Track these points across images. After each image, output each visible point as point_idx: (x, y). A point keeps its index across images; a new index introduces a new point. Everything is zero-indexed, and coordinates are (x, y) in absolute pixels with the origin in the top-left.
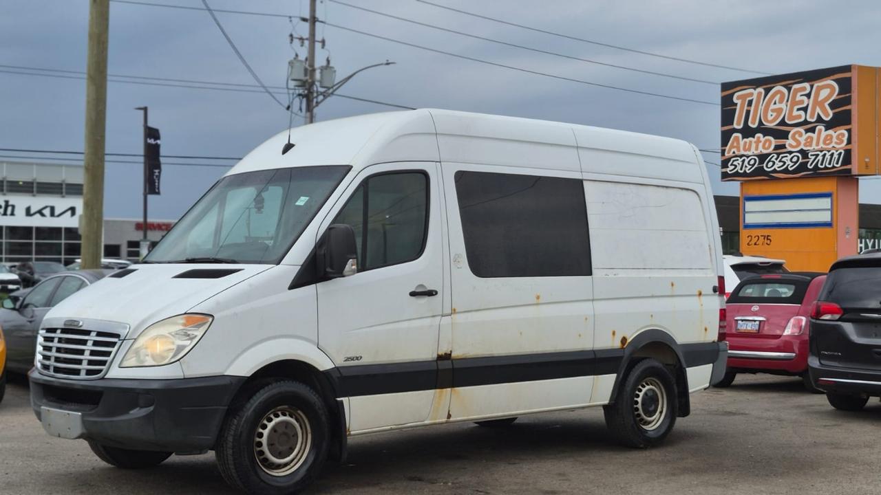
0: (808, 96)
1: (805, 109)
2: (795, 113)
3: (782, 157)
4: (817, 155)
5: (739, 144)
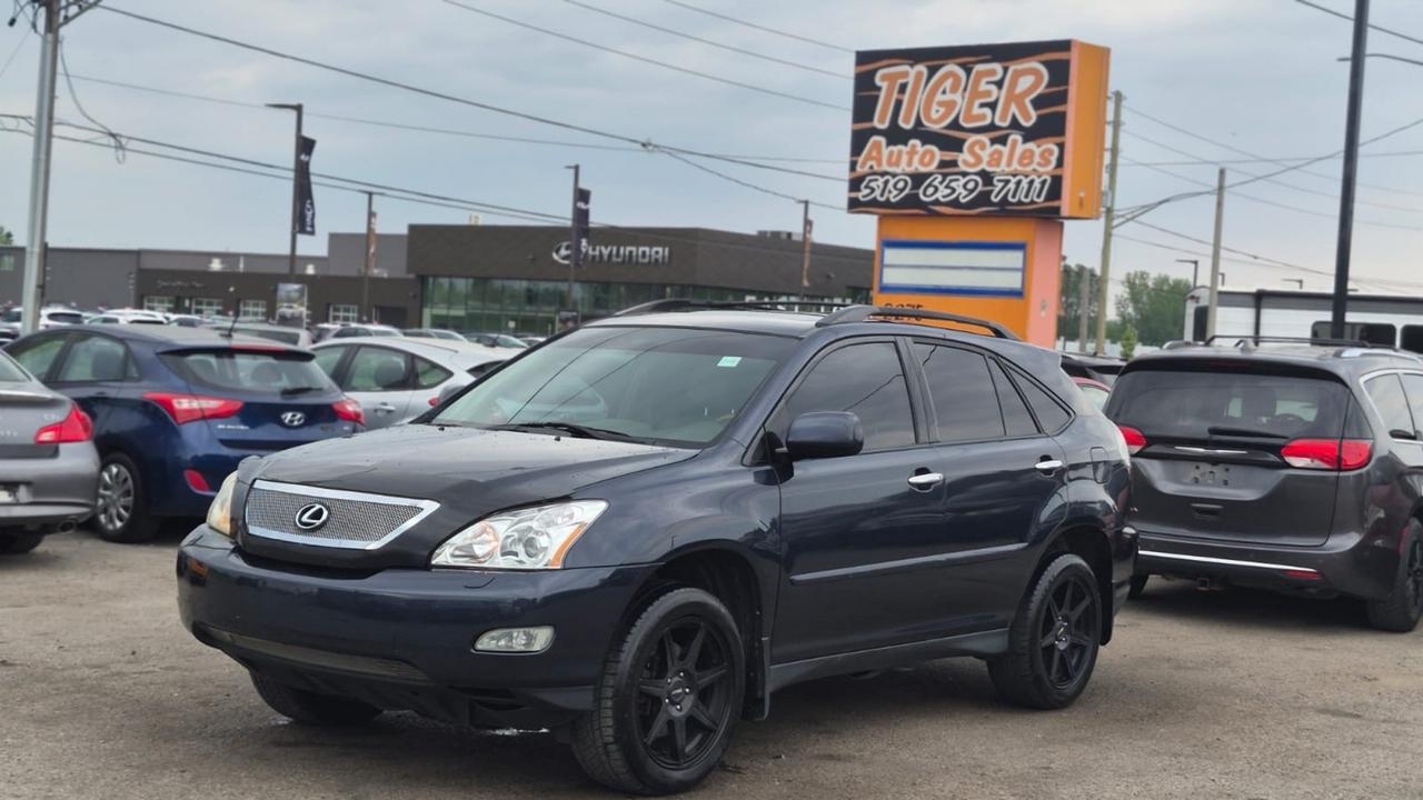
0: (999, 84)
1: (993, 106)
4: (1007, 182)
5: (881, 153)
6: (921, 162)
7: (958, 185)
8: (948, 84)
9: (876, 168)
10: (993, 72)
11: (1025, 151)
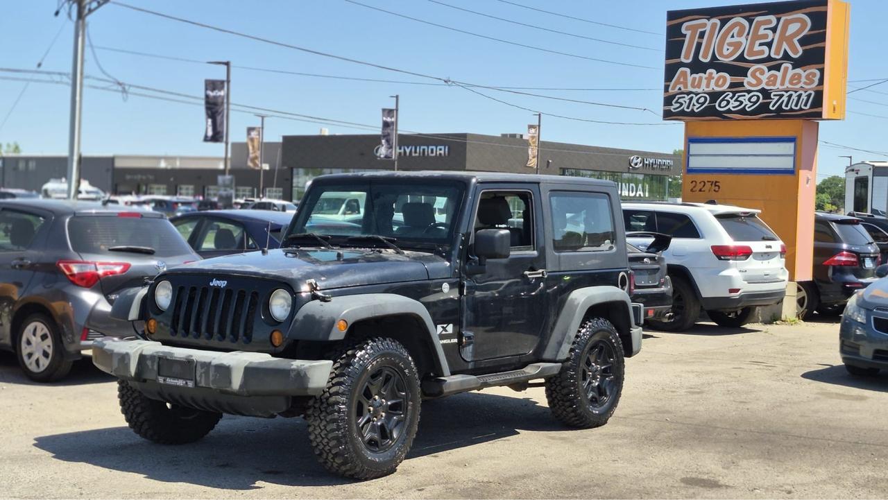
0: (774, 30)
1: (769, 45)
3: (739, 96)
4: (781, 96)
5: (687, 79)
6: (717, 84)
7: (745, 99)
8: (736, 30)
9: (683, 89)
10: (770, 22)
11: (795, 75)
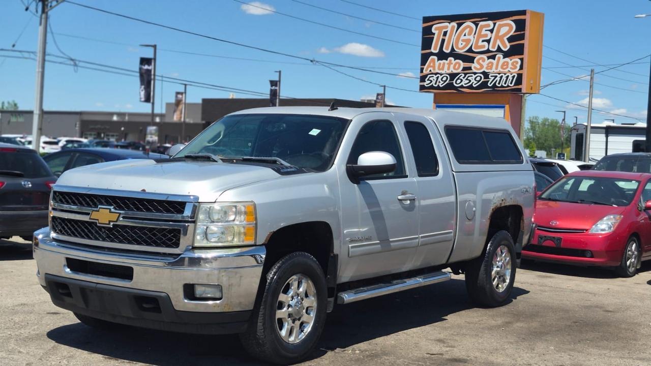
0: (492, 31)
1: (488, 41)
2: (480, 43)
3: (469, 77)
4: (496, 77)
5: (434, 64)
6: (454, 68)
7: (472, 78)
8: (467, 31)
9: (433, 71)
10: (489, 25)
11: (504, 63)
